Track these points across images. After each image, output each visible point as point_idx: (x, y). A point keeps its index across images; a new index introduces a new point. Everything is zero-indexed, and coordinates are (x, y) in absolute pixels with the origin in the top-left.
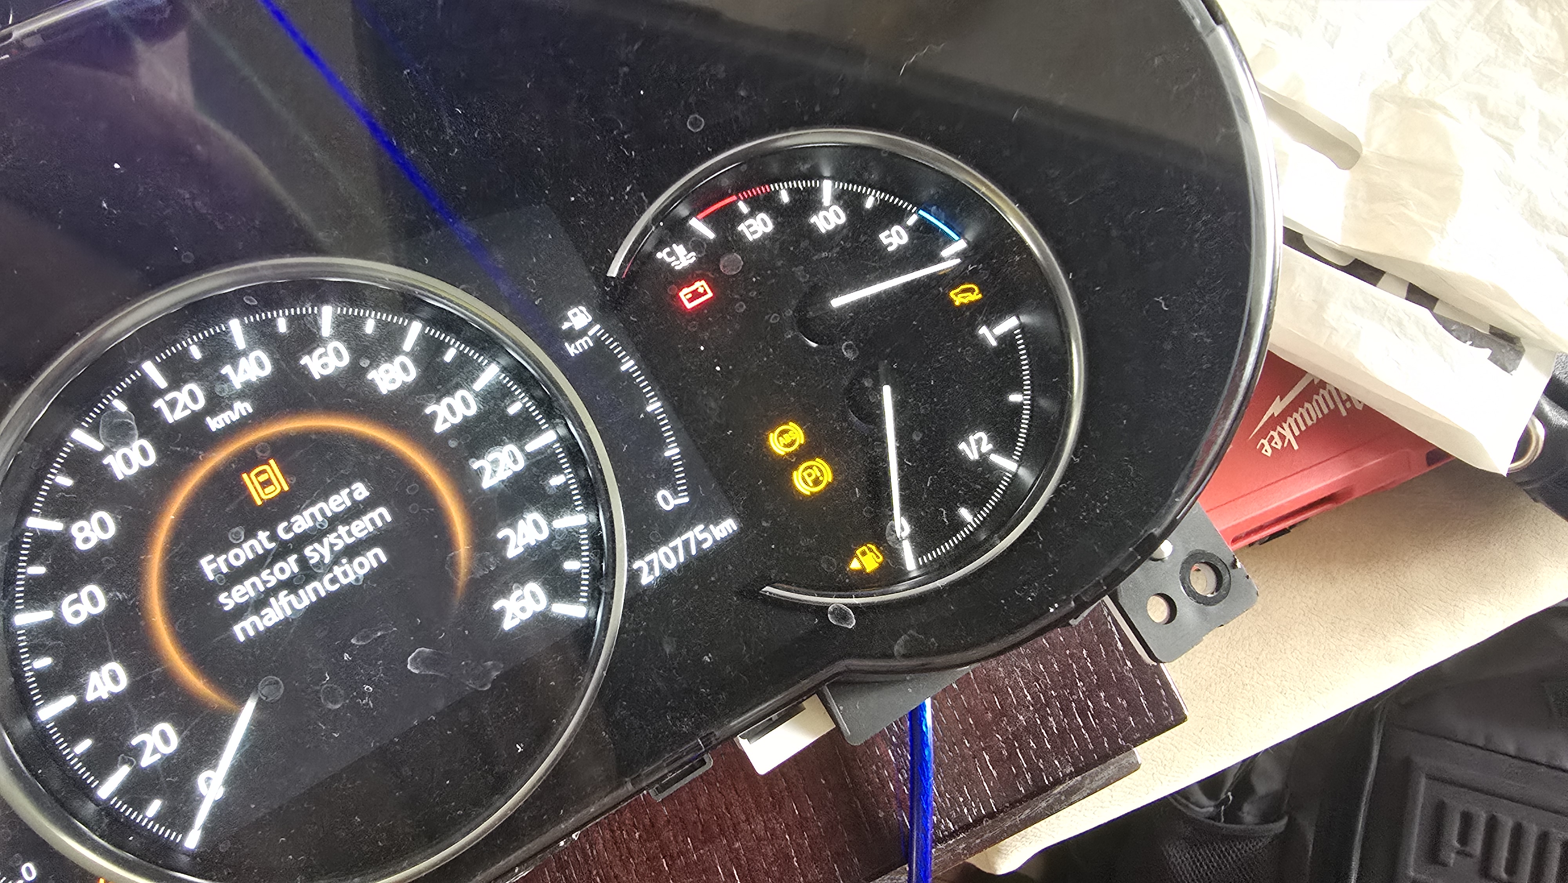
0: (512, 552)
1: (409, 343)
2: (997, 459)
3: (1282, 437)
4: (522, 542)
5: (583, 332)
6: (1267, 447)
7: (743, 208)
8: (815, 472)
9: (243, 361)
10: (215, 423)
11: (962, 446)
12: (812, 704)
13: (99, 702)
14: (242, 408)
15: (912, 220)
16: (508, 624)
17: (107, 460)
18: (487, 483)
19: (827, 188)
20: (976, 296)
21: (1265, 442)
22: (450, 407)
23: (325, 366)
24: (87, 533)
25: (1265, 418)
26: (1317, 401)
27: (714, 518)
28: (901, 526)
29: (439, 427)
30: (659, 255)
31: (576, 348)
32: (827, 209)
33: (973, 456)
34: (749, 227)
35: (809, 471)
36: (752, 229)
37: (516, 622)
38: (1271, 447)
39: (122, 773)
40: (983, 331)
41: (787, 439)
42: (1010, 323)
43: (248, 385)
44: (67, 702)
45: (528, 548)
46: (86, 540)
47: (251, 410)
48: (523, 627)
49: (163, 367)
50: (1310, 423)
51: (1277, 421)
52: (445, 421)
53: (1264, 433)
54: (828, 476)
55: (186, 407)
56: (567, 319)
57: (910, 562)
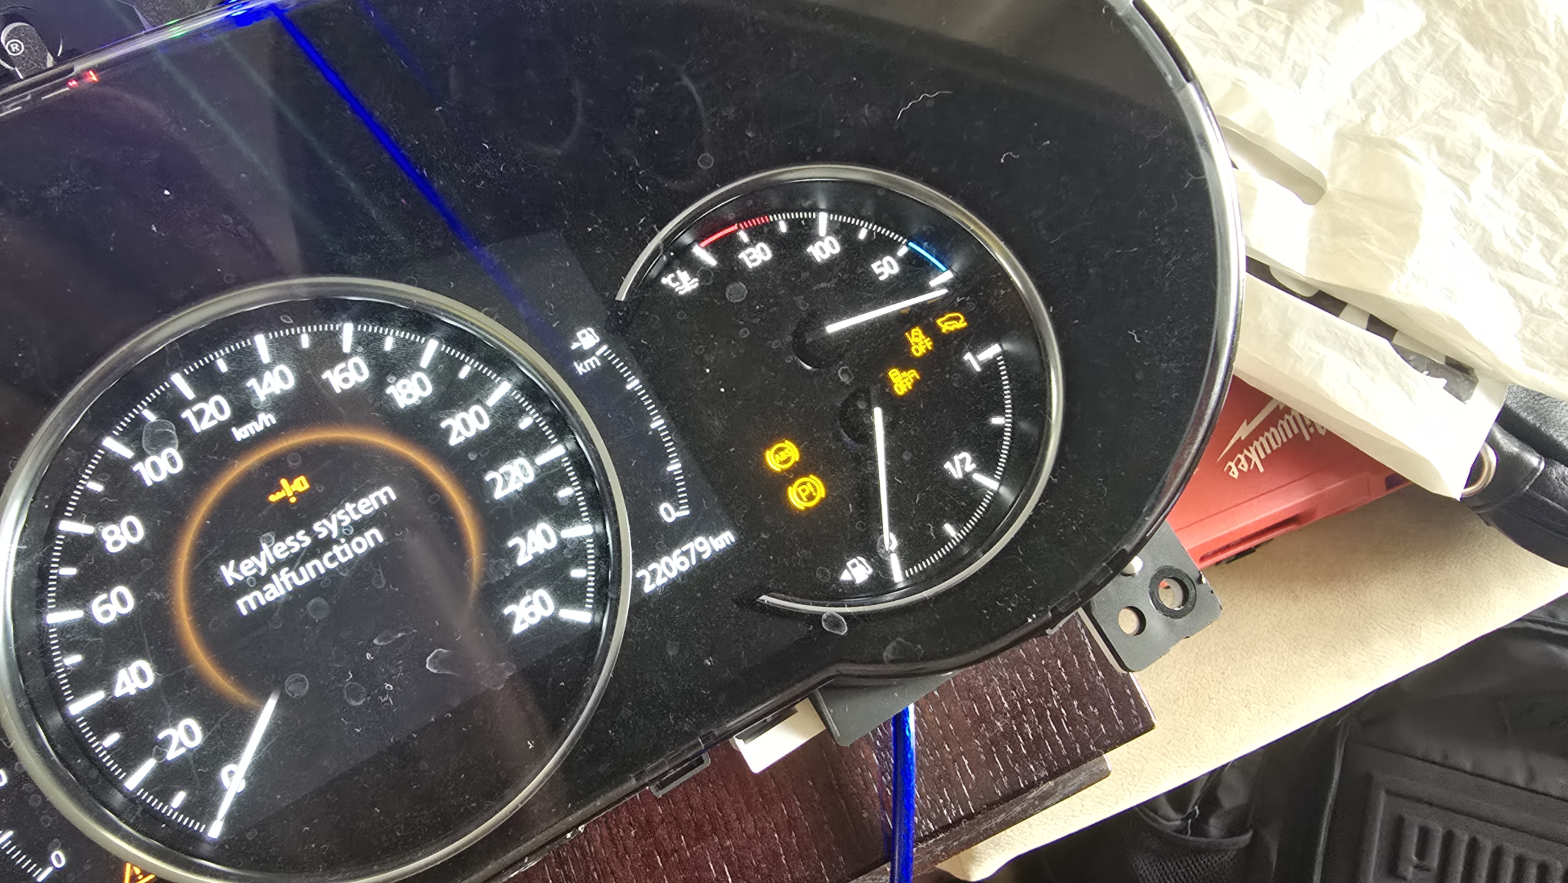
0: (522, 560)
1: (425, 360)
2: (980, 478)
3: (1248, 460)
4: (532, 551)
5: (592, 352)
6: (1234, 469)
7: (743, 236)
8: (809, 488)
9: (267, 375)
10: (240, 434)
11: (948, 465)
12: (804, 708)
13: (126, 698)
14: (266, 420)
15: (902, 251)
16: (518, 629)
17: (138, 467)
18: (499, 494)
19: (823, 219)
20: (962, 324)
21: (1232, 464)
22: (464, 421)
23: (346, 380)
24: (117, 537)
25: (1232, 442)
26: (1282, 426)
27: (714, 531)
28: (890, 541)
29: (454, 441)
30: (665, 281)
31: (584, 367)
32: (822, 239)
33: (957, 474)
34: (749, 255)
35: (804, 487)
36: (751, 258)
37: (525, 626)
38: (1239, 470)
39: (149, 765)
40: (968, 356)
41: (783, 456)
42: (992, 351)
43: (272, 397)
44: (96, 697)
45: (537, 557)
46: (116, 543)
47: (274, 422)
48: (533, 631)
49: (192, 379)
50: (1275, 447)
51: (1243, 445)
52: (459, 434)
53: (1230, 456)
54: (821, 492)
55: (212, 418)
56: (577, 340)
57: (898, 575)
